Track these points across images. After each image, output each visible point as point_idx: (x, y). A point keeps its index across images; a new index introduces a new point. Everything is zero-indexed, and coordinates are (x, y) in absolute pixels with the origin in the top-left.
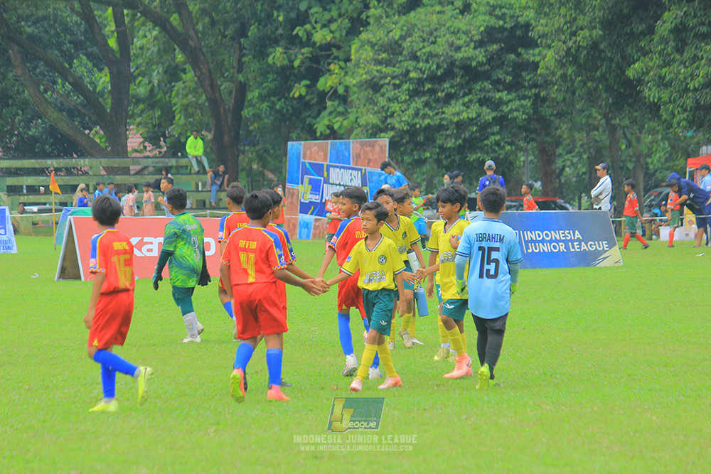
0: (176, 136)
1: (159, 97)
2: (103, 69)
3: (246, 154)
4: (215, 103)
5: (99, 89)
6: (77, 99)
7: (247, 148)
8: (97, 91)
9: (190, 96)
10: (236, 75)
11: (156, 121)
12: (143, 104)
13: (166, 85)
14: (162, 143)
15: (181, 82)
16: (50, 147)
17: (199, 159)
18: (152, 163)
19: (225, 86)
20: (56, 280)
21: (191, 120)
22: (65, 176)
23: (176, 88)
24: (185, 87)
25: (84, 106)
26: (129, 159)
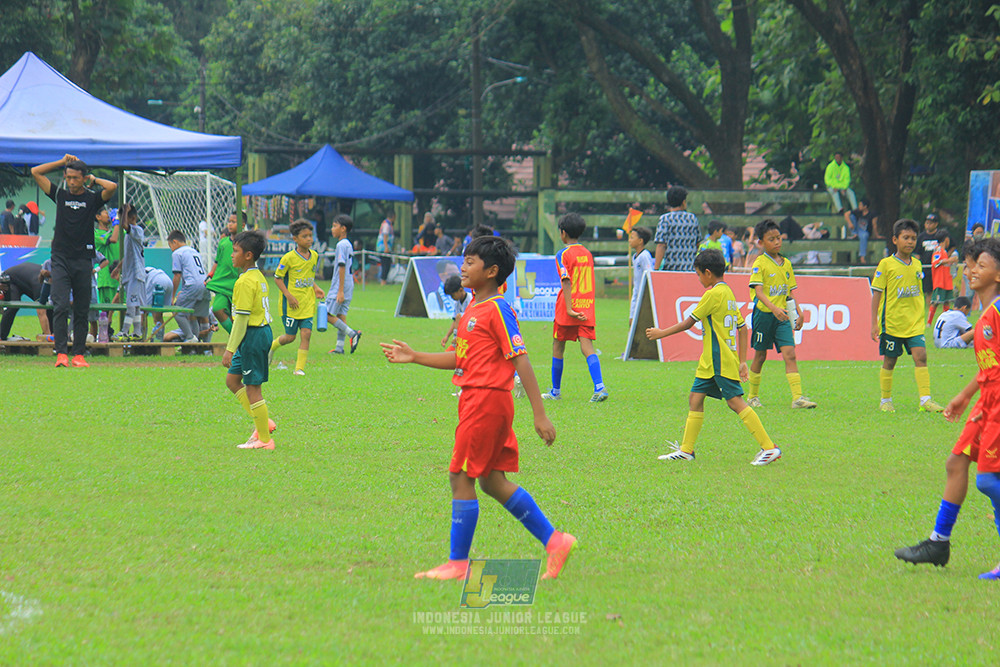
0: (814, 160)
1: (790, 105)
2: (713, 64)
3: (914, 187)
4: (869, 115)
5: (707, 92)
6: (673, 106)
7: (916, 179)
8: (704, 95)
9: (835, 104)
10: (901, 74)
11: (785, 139)
12: (769, 113)
13: (801, 88)
14: (793, 170)
15: (823, 84)
16: (636, 172)
17: (843, 193)
18: (776, 198)
19: (885, 90)
20: (624, 358)
21: (835, 137)
22: (652, 215)
23: (815, 92)
24: (829, 90)
25: (684, 116)
26: (744, 193)
